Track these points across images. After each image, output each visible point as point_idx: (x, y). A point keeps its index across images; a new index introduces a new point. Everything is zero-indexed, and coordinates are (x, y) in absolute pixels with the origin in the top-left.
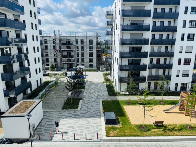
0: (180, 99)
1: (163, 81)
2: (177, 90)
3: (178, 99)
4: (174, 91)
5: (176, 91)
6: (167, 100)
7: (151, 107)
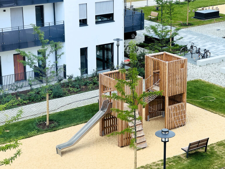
0: (98, 98)
1: (40, 48)
2: (87, 72)
3: (95, 101)
4: (79, 74)
5: (85, 76)
6: (63, 110)
7: (15, 147)
